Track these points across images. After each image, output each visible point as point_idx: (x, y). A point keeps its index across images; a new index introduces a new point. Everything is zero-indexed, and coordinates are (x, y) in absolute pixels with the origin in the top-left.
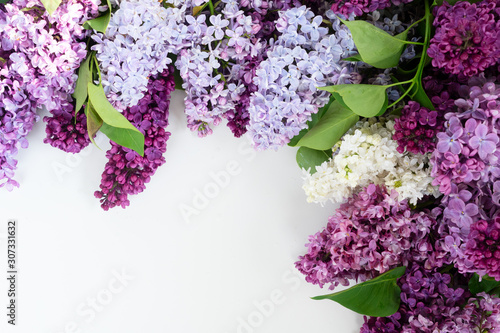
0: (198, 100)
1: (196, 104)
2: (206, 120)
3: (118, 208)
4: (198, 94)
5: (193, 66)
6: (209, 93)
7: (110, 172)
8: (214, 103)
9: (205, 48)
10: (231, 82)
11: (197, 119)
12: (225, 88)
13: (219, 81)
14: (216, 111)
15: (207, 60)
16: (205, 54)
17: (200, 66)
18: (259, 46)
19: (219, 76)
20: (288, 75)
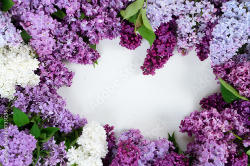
0: (184, 39)
1: (182, 41)
2: (186, 48)
3: (150, 75)
4: (183, 36)
5: (184, 23)
6: (189, 36)
7: (149, 58)
8: (190, 40)
9: (191, 16)
10: (199, 32)
11: (182, 47)
12: (196, 34)
13: (194, 31)
14: (191, 44)
15: (191, 21)
16: (190, 19)
17: (187, 24)
18: (215, 18)
19: (194, 29)
20: (229, 30)
